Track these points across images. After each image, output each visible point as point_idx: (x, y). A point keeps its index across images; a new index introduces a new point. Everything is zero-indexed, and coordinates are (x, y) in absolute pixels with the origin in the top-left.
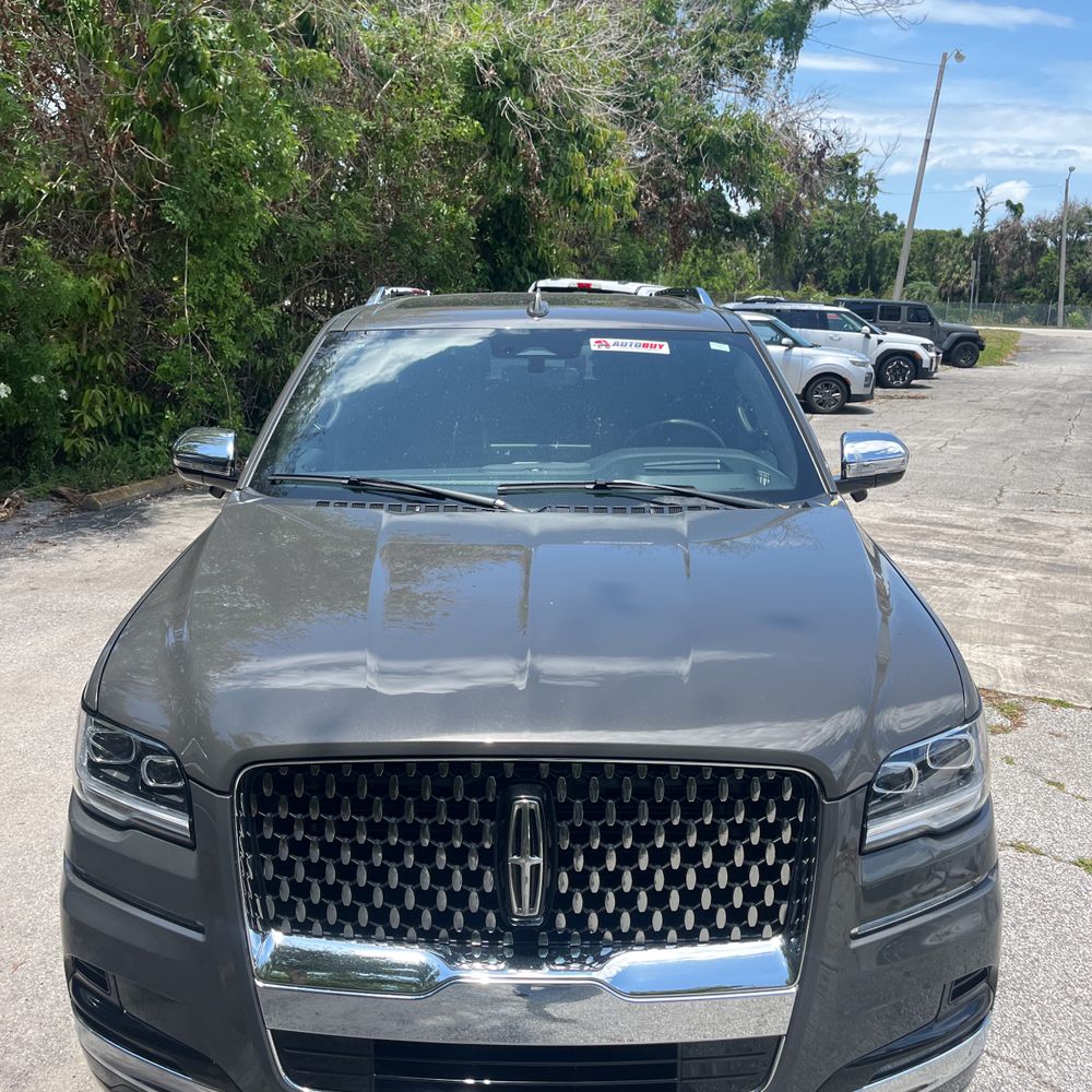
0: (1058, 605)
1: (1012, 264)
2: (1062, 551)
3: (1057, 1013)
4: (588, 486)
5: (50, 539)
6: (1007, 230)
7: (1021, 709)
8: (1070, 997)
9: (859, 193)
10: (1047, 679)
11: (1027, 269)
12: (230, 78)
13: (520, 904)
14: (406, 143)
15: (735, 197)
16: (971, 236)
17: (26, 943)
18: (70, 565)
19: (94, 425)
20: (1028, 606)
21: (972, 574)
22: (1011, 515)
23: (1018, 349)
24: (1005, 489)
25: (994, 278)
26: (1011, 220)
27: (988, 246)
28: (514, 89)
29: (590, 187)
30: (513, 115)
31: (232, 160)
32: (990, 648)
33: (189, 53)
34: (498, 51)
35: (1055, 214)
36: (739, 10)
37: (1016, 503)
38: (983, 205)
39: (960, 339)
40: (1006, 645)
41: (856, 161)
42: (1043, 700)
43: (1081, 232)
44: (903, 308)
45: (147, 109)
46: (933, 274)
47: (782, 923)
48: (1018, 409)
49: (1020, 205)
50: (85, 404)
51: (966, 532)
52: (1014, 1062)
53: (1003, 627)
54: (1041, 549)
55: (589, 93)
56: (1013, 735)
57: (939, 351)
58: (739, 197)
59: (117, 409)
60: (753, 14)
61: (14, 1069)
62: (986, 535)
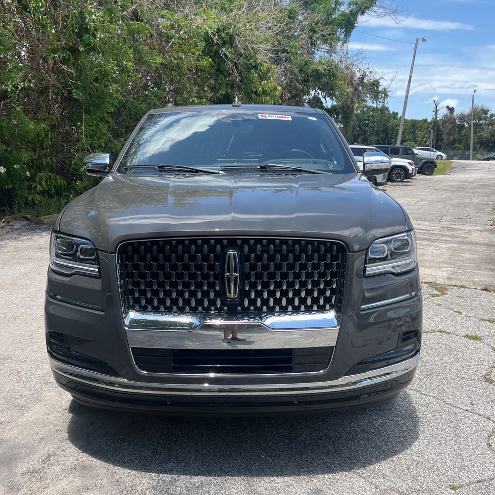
0: (464, 255)
1: (450, 134)
2: (467, 238)
3: (454, 382)
4: (257, 167)
5: (23, 234)
6: (447, 119)
7: (446, 289)
8: (459, 377)
9: (380, 97)
10: (457, 279)
11: (457, 136)
12: (102, 35)
13: (230, 293)
14: (179, 69)
15: (325, 97)
16: (431, 121)
17: (22, 365)
18: (32, 243)
19: (41, 189)
20: (450, 255)
21: (427, 245)
22: (446, 226)
23: (452, 168)
24: (444, 217)
25: (442, 140)
26: (449, 114)
27: (439, 126)
28: (226, 45)
29: (260, 89)
30: (226, 56)
31: (103, 73)
32: (434, 269)
33: (84, 24)
34: (219, 28)
35: (468, 111)
36: (325, 16)
37: (448, 222)
38: (436, 108)
39: (426, 163)
40: (441, 268)
41: (378, 83)
42: (455, 286)
43: (480, 120)
44: (400, 149)
45: (65, 49)
46: (415, 139)
47: (333, 304)
48: (451, 189)
49: (453, 108)
50: (37, 180)
51: (425, 231)
52: (435, 397)
53: (440, 263)
54: (458, 237)
55: (259, 47)
56: (442, 297)
57: (416, 166)
58: (327, 97)
59: (52, 183)
60: (332, 17)
61: (19, 404)
62: (434, 232)
